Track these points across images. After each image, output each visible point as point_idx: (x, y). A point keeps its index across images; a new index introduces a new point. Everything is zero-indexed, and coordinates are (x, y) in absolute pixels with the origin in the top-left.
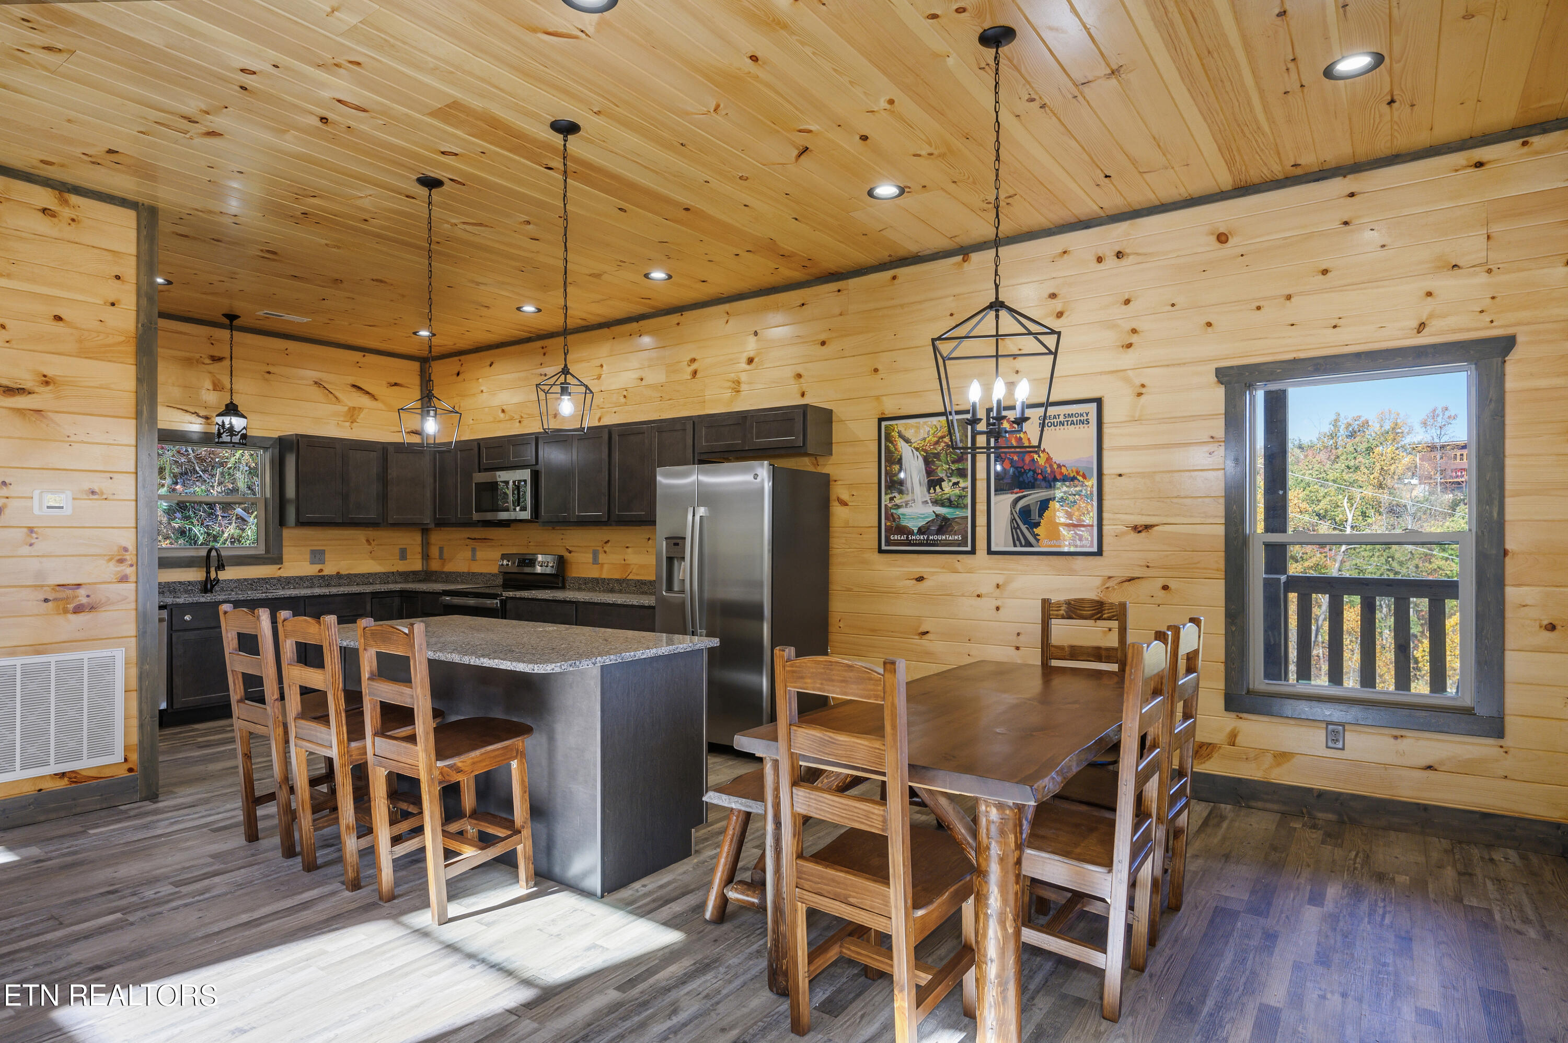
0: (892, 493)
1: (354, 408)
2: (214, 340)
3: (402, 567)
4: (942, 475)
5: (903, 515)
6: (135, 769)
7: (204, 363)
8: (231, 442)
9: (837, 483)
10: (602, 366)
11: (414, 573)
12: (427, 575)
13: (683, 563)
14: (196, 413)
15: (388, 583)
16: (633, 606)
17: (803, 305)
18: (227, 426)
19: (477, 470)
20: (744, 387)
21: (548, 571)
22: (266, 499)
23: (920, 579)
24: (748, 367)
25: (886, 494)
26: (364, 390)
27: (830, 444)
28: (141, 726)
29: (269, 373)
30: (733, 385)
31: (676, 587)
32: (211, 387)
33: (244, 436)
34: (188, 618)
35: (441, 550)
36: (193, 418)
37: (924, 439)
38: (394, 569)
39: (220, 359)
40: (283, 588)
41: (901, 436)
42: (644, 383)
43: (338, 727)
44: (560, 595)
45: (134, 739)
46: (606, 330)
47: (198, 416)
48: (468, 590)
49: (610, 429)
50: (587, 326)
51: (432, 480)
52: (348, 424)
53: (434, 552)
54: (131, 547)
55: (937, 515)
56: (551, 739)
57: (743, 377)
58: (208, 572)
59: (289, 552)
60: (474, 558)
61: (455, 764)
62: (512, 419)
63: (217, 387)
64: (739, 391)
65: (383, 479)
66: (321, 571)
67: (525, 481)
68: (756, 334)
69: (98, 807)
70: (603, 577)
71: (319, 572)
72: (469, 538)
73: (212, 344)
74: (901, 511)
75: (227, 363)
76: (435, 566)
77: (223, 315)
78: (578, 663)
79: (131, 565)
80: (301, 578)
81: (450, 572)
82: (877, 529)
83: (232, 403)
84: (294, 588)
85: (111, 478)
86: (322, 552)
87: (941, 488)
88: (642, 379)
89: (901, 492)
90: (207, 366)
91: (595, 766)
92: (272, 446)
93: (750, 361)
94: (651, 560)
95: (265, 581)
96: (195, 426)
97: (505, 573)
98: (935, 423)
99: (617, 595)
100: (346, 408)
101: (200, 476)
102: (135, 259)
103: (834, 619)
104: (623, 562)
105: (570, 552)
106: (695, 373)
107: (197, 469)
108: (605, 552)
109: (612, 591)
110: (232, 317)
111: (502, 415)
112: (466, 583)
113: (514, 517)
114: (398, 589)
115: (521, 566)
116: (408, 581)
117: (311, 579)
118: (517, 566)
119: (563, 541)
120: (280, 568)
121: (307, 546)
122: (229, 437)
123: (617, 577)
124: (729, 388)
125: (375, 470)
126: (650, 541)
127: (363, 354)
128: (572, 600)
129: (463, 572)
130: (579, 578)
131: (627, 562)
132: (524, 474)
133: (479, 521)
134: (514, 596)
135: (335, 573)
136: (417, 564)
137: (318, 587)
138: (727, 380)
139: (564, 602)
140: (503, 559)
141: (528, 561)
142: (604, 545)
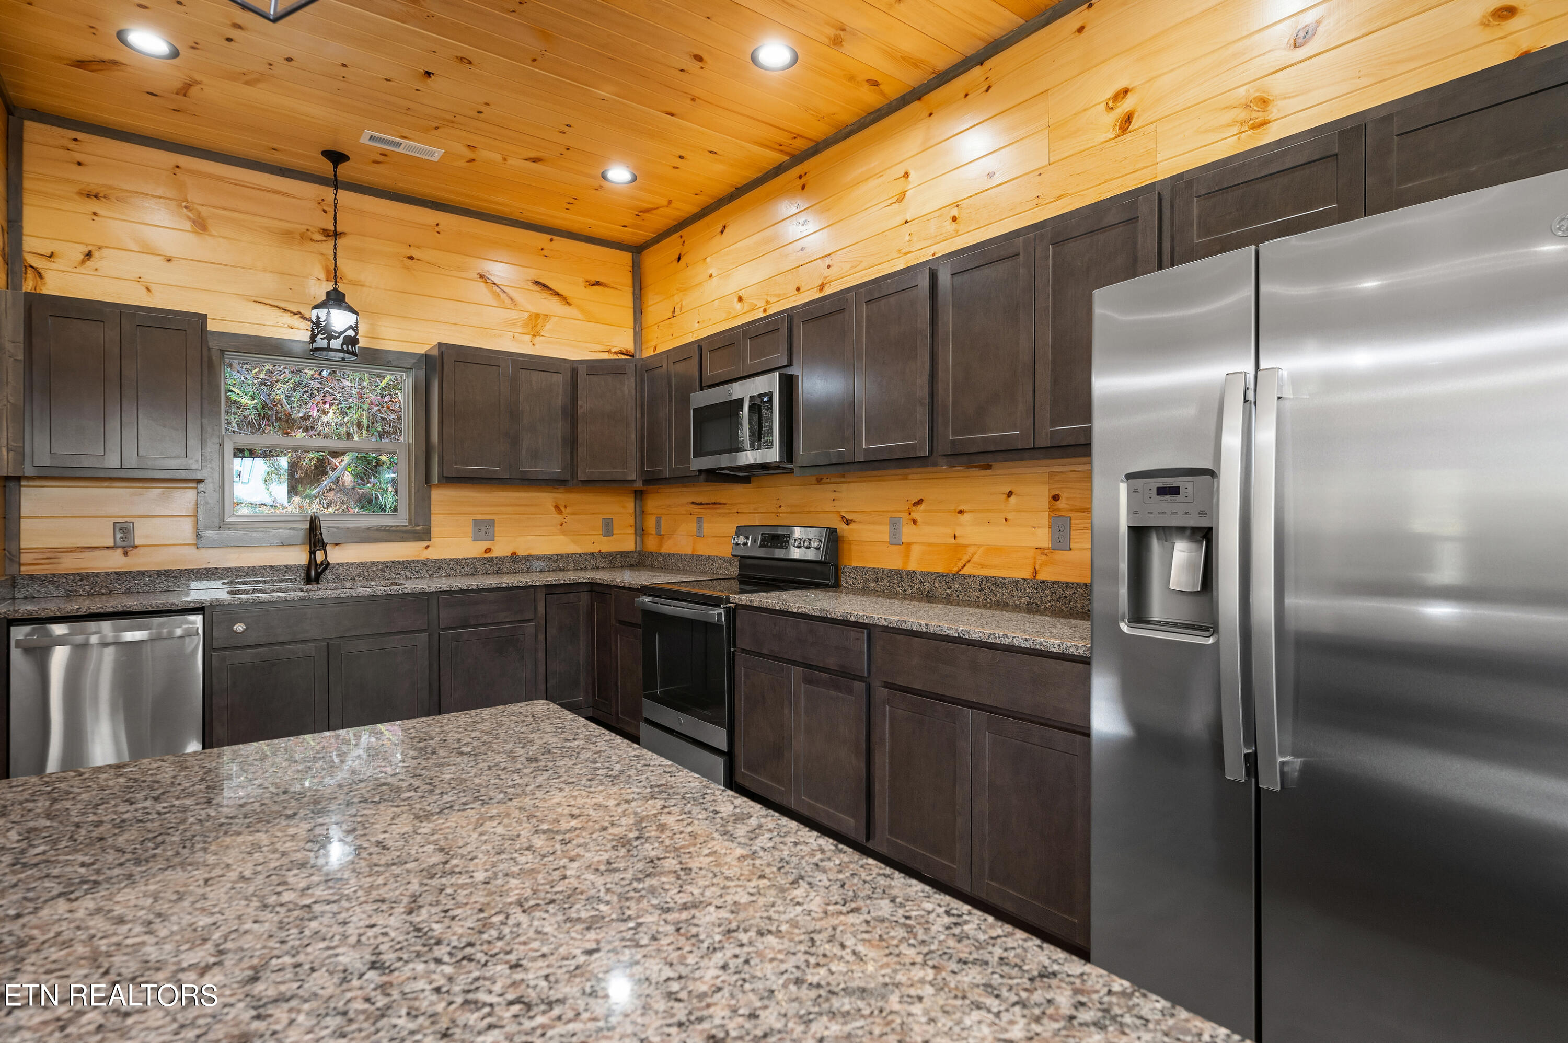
1: (537, 315)
3: (607, 545)
7: (312, 240)
10: (907, 175)
11: (623, 554)
12: (641, 559)
14: (299, 313)
15: (586, 569)
18: (324, 324)
19: (698, 387)
20: (1282, 108)
21: (811, 555)
22: (409, 444)
24: (1296, 55)
26: (551, 289)
29: (411, 258)
30: (1244, 115)
32: (320, 274)
33: (350, 340)
34: (239, 627)
35: (658, 520)
36: (296, 321)
38: (594, 549)
40: (431, 576)
44: (834, 606)
46: (916, 104)
47: (303, 318)
48: (680, 586)
52: (527, 338)
53: (651, 524)
57: (1278, 85)
58: (314, 552)
59: (438, 524)
60: (700, 535)
62: (753, 309)
63: (331, 276)
64: (1264, 124)
65: (571, 414)
66: (488, 550)
67: (770, 395)
70: (912, 566)
71: (486, 552)
72: (693, 503)
76: (651, 544)
77: (322, 153)
80: (458, 562)
81: (669, 554)
83: (335, 289)
84: (448, 576)
86: (491, 523)
88: (991, 176)
90: (316, 244)
92: (416, 366)
93: (1300, 40)
95: (405, 565)
96: (300, 333)
97: (742, 557)
100: (526, 315)
104: (953, 541)
105: (848, 523)
106: (1128, 120)
108: (915, 522)
109: (930, 597)
110: (336, 157)
111: (738, 306)
112: (691, 572)
113: (755, 459)
114: (586, 581)
115: (767, 546)
116: (614, 567)
117: (473, 563)
118: (760, 546)
119: (836, 503)
120: (427, 547)
121: (470, 514)
122: (326, 341)
123: (940, 570)
124: (1234, 122)
125: (559, 400)
126: (1013, 499)
127: (550, 237)
128: (861, 621)
129: (686, 555)
130: (866, 570)
131: (960, 541)
132: (769, 384)
133: (700, 471)
134: (748, 603)
135: (509, 555)
136: (627, 543)
137: (483, 574)
138: (1225, 108)
139: (844, 623)
140: (738, 534)
141: (778, 539)
142: (914, 508)
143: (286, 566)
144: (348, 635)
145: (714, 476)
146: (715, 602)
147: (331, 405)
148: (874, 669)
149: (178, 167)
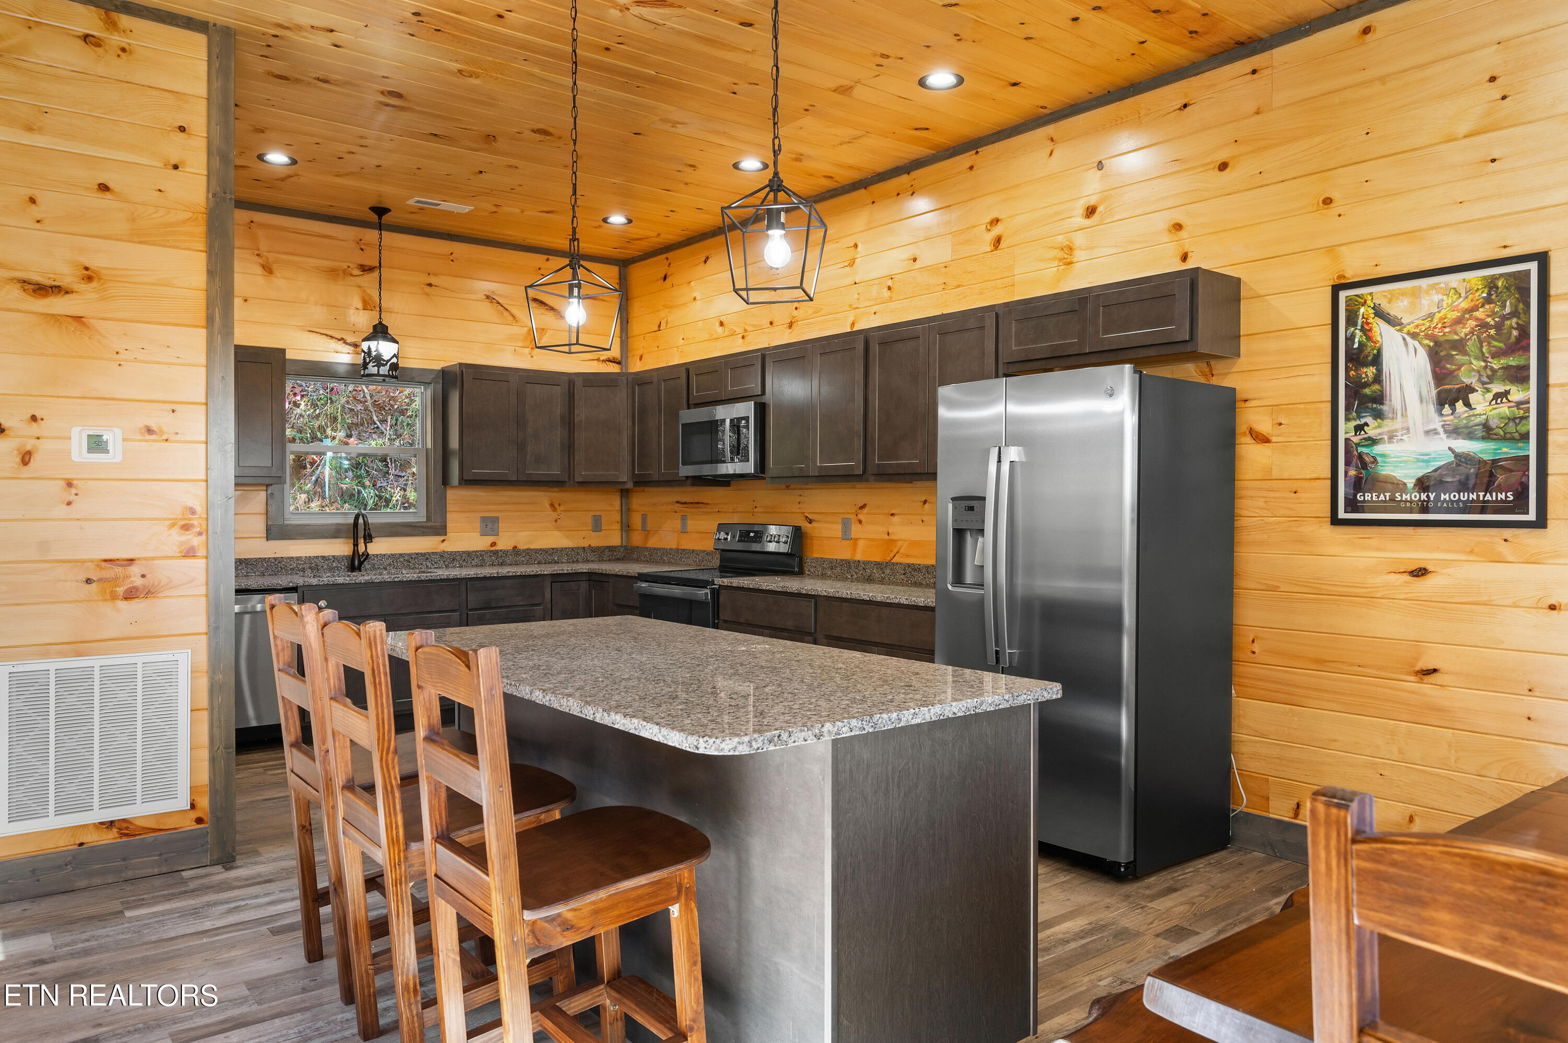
0: (1359, 417)
2: (364, 244)
3: (596, 541)
4: (1467, 378)
5: (1383, 456)
6: (206, 819)
7: (352, 275)
8: (378, 375)
9: (1248, 404)
10: (856, 246)
11: (611, 549)
12: (627, 553)
13: (980, 539)
14: (342, 339)
15: (575, 562)
16: (899, 606)
17: (1185, 106)
18: (374, 354)
19: (685, 405)
20: (1079, 255)
21: (784, 548)
22: (427, 450)
23: (1420, 572)
24: (1088, 222)
25: (1347, 419)
26: (547, 305)
27: (1236, 337)
28: (213, 760)
29: (430, 285)
30: (1061, 254)
31: (969, 578)
32: (360, 306)
33: (394, 367)
34: (323, 604)
35: (644, 517)
36: (340, 346)
37: (1431, 316)
38: (585, 543)
39: (371, 269)
40: (447, 566)
41: (1380, 313)
42: (918, 265)
43: (389, 815)
44: (792, 584)
45: (204, 777)
46: (862, 191)
47: (345, 343)
48: (672, 575)
49: (866, 336)
50: (835, 189)
51: (630, 424)
52: (527, 351)
53: (636, 520)
54: (199, 508)
55: (1457, 456)
56: (743, 866)
57: (1079, 239)
58: (356, 545)
59: (454, 519)
60: (684, 531)
61: (559, 915)
62: (733, 334)
63: (367, 305)
64: (1070, 263)
65: (569, 422)
66: (493, 544)
67: (747, 419)
68: (1100, 166)
69: (156, 871)
70: (858, 557)
71: (491, 546)
72: (677, 502)
73: (362, 250)
74: (1377, 449)
75: (376, 274)
76: (637, 539)
77: (370, 208)
78: (785, 736)
79: (200, 534)
80: (469, 554)
81: (655, 549)
82: (1328, 483)
83: (380, 323)
84: (461, 567)
85: (173, 411)
86: (495, 520)
87: (1467, 404)
88: (915, 260)
89: (1379, 415)
90: (356, 279)
91: (822, 932)
92: (434, 381)
93: (1091, 211)
94: (928, 534)
95: (426, 556)
96: (343, 357)
97: (723, 550)
98: (1454, 285)
99: (877, 586)
100: (526, 330)
101: (378, 427)
102: (205, 102)
103: (1242, 637)
104: (886, 537)
105: (810, 522)
106: (998, 241)
107: (375, 418)
108: (860, 522)
109: (869, 580)
110: (381, 211)
111: (720, 329)
112: (676, 564)
113: (735, 470)
114: (585, 571)
115: (744, 541)
116: (603, 560)
117: (481, 555)
118: (738, 541)
119: (801, 506)
120: (443, 541)
121: (477, 511)
122: (376, 368)
123: (878, 559)
124: (1055, 259)
125: (558, 410)
126: (927, 506)
127: (546, 257)
128: (810, 593)
129: (671, 549)
130: (823, 560)
131: (892, 537)
132: (746, 409)
133: (687, 477)
134: (729, 584)
135: (511, 548)
136: (614, 539)
137: (489, 565)
138: (1051, 247)
139: (798, 595)
140: (719, 530)
141: (753, 534)
142: (859, 511)
143: (334, 557)
144: (399, 612)
145: (699, 481)
146: (702, 584)
147: (302, 396)
148: (818, 628)
149: (252, 222)
